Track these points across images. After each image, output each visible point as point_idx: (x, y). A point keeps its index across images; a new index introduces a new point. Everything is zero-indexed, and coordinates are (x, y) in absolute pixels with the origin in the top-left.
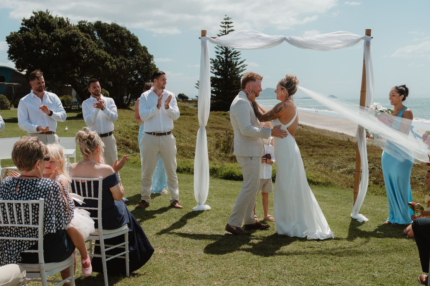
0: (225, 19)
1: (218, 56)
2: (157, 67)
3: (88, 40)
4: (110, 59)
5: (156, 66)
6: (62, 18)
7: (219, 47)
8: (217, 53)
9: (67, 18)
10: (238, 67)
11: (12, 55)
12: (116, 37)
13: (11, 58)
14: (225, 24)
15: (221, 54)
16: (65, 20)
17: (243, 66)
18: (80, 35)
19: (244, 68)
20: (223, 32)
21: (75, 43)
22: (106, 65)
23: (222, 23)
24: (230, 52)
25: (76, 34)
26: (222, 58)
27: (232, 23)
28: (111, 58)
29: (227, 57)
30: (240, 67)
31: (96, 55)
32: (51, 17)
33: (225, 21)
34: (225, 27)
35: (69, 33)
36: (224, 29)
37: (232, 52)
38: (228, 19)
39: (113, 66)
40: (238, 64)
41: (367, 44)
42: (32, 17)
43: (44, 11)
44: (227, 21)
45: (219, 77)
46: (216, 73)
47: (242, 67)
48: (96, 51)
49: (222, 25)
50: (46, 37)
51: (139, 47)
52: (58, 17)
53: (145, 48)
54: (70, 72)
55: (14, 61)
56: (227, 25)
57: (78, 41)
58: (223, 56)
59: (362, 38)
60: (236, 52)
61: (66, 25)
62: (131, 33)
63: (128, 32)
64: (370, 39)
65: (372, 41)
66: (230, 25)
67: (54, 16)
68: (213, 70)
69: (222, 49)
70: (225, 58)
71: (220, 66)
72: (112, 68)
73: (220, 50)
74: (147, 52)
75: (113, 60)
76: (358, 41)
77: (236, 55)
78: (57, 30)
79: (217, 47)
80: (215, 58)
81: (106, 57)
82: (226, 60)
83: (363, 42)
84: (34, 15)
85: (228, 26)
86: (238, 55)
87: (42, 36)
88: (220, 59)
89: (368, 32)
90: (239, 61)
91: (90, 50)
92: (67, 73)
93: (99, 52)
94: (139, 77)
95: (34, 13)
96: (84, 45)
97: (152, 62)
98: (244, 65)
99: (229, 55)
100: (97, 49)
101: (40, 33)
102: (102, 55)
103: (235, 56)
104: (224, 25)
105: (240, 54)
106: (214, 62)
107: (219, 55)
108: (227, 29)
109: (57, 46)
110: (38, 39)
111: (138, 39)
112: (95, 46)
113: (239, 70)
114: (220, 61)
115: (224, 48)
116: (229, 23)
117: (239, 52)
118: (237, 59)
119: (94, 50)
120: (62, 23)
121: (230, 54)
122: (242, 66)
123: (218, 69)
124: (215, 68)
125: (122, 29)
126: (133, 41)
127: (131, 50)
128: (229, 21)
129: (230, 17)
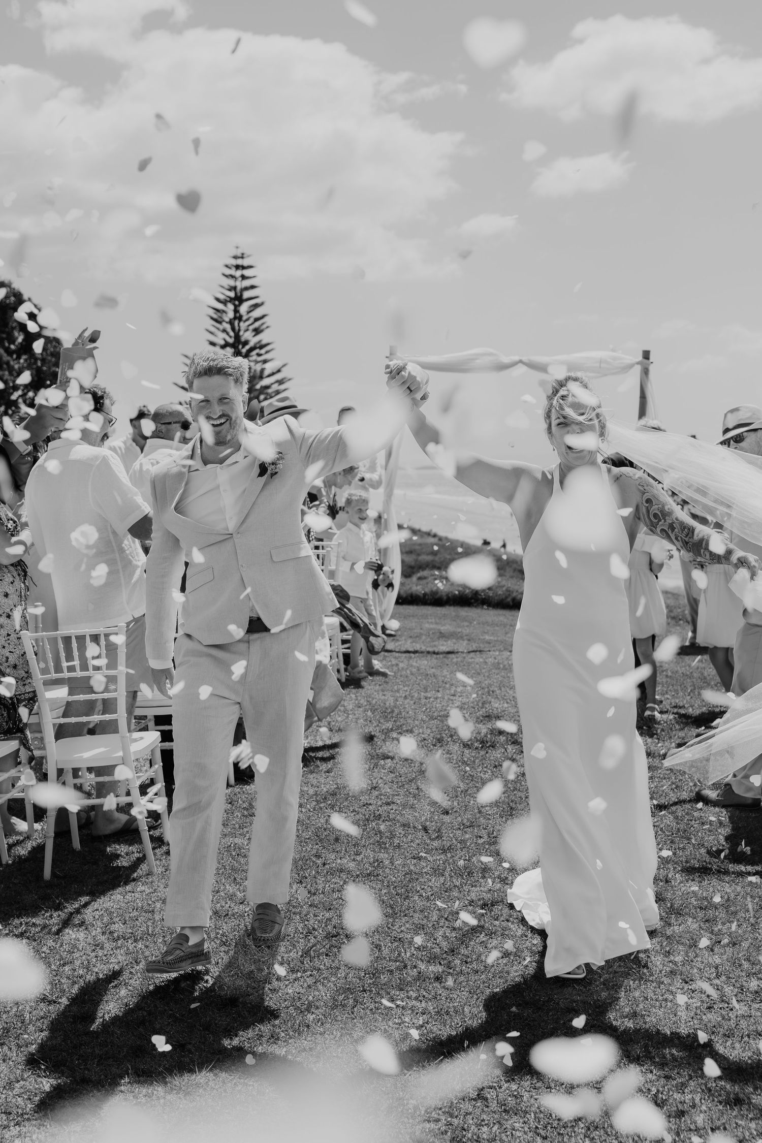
0: (235, 257)
7: (218, 329)
8: (213, 344)
10: (266, 382)
14: (234, 269)
17: (281, 382)
19: (282, 387)
20: (230, 290)
23: (227, 266)
24: (246, 343)
27: (250, 267)
30: (272, 384)
33: (234, 262)
34: (232, 277)
36: (232, 283)
37: (251, 344)
38: (242, 258)
40: (266, 373)
41: (646, 372)
44: (239, 262)
47: (276, 385)
49: (228, 272)
56: (238, 273)
59: (638, 363)
60: (264, 342)
63: (17, 293)
64: (649, 365)
65: (652, 368)
66: (246, 273)
69: (224, 335)
73: (220, 338)
76: (631, 366)
77: (263, 351)
79: (213, 329)
83: (638, 368)
85: (244, 277)
86: (267, 352)
89: (646, 355)
90: (269, 368)
98: (282, 379)
99: (244, 351)
103: (259, 355)
104: (232, 272)
105: (272, 350)
108: (238, 283)
113: (270, 391)
115: (232, 334)
116: (243, 268)
117: (269, 344)
118: (265, 362)
121: (247, 347)
122: (277, 382)
128: (245, 262)
129: (247, 252)
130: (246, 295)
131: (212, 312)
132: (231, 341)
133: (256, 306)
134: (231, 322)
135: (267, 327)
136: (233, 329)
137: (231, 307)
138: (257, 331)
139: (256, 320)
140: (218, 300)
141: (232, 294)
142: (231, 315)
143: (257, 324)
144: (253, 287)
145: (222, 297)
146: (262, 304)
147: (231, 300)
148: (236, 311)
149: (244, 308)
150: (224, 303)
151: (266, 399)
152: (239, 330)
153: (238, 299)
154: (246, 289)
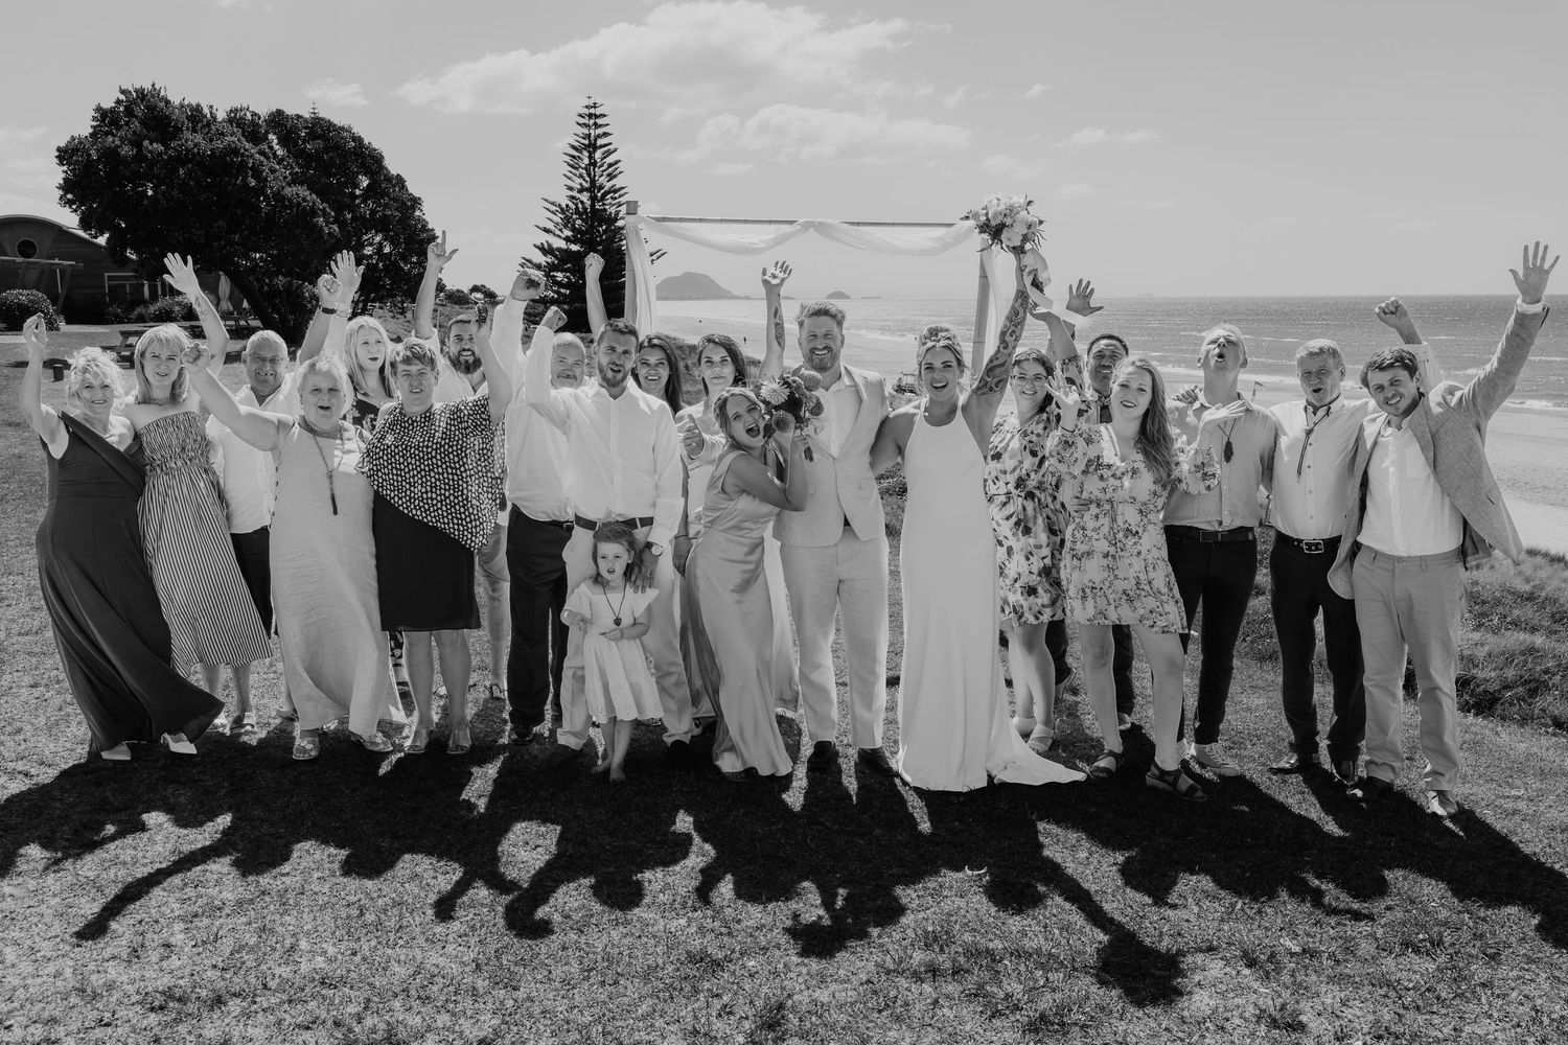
0: (586, 107)
1: (572, 198)
2: (430, 227)
3: (265, 162)
4: (324, 210)
5: (427, 223)
6: (198, 105)
7: (575, 175)
8: (570, 188)
9: (211, 107)
10: (620, 223)
11: (69, 196)
12: (327, 149)
13: (70, 203)
14: (587, 118)
15: (580, 191)
16: (206, 111)
18: (246, 150)
20: (584, 138)
21: (234, 171)
22: (316, 225)
23: (580, 115)
24: (601, 187)
25: (236, 148)
26: (582, 202)
27: (604, 116)
28: (324, 208)
29: (593, 199)
30: (626, 225)
31: (290, 200)
32: (167, 102)
33: (587, 111)
34: (587, 126)
35: (218, 144)
36: (586, 131)
37: (606, 188)
38: (595, 107)
39: (330, 228)
40: (620, 215)
42: (118, 102)
43: (147, 86)
44: (592, 111)
45: (575, 248)
46: (567, 239)
48: (288, 191)
49: (582, 121)
50: (160, 154)
51: (385, 176)
52: (186, 102)
53: (400, 181)
54: (222, 243)
55: (75, 211)
56: (592, 122)
57: (243, 166)
58: (585, 197)
60: (617, 187)
61: (208, 124)
62: (366, 142)
63: (358, 140)
66: (599, 121)
67: (175, 100)
68: (561, 230)
69: (581, 181)
70: (588, 203)
71: (579, 222)
72: (329, 233)
73: (577, 183)
74: (407, 190)
75: (329, 214)
77: (617, 195)
78: (188, 135)
79: (569, 175)
80: (564, 202)
81: (314, 204)
82: (593, 206)
84: (122, 97)
85: (597, 126)
86: (620, 196)
87: (150, 152)
88: (576, 205)
90: (623, 210)
91: (272, 188)
92: (215, 244)
93: (297, 194)
94: (387, 250)
95: (123, 92)
96: (257, 173)
97: (417, 213)
99: (599, 195)
100: (289, 185)
101: (146, 143)
102: (304, 200)
103: (616, 198)
104: (586, 121)
105: (626, 193)
106: (563, 211)
107: (575, 194)
108: (592, 131)
109: (189, 173)
110: (140, 157)
111: (383, 158)
112: (285, 178)
114: (577, 208)
115: (587, 179)
116: (597, 117)
117: (622, 188)
118: (619, 205)
119: (283, 188)
120: (196, 117)
121: (602, 191)
123: (573, 229)
124: (566, 226)
125: (342, 128)
126: (370, 161)
127: (365, 185)
128: (598, 111)
129: (599, 102)
130: (600, 142)
131: (568, 159)
132: (586, 185)
133: (609, 153)
134: (586, 169)
135: (621, 172)
136: (589, 175)
137: (587, 154)
138: (611, 177)
139: (610, 165)
140: (573, 147)
141: (587, 142)
142: (586, 161)
143: (610, 170)
144: (606, 134)
145: (577, 144)
146: (615, 150)
147: (586, 147)
148: (590, 157)
149: (598, 155)
150: (581, 152)
151: (622, 240)
152: (595, 176)
153: (592, 147)
154: (599, 136)
